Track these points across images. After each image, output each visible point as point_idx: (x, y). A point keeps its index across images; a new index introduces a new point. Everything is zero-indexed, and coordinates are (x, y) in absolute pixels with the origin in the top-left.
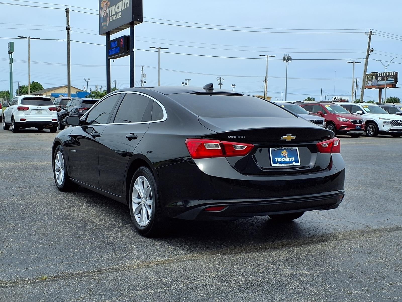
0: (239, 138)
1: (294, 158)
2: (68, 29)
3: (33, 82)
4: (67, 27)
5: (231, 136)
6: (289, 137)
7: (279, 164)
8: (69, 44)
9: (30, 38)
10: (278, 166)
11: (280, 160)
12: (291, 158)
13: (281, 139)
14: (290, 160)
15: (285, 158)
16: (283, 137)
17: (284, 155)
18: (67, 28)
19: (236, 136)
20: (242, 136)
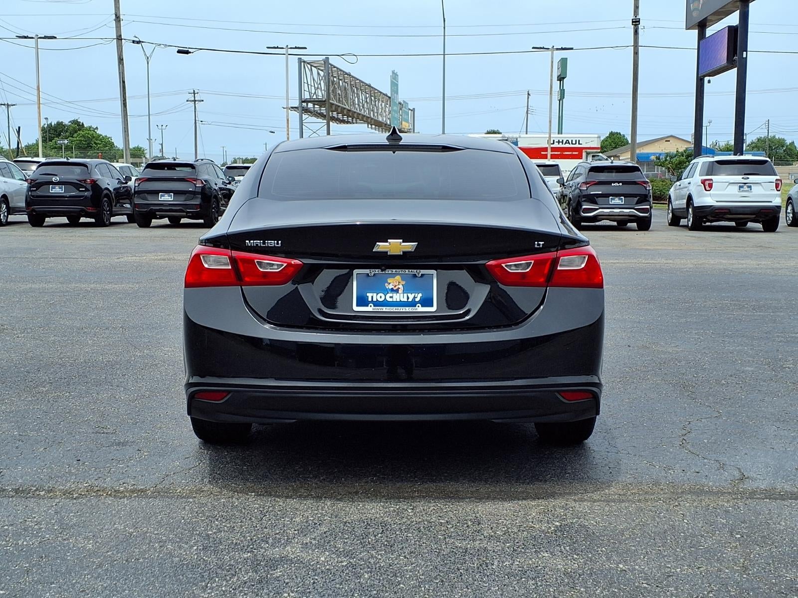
0: (269, 245)
1: (420, 295)
2: (636, 22)
3: (612, 132)
4: (632, 19)
5: (252, 241)
6: (394, 246)
7: (374, 306)
8: (636, 53)
9: (555, 48)
10: (372, 311)
11: (381, 297)
12: (413, 295)
13: (374, 251)
14: (408, 298)
15: (395, 294)
16: (378, 245)
17: (393, 287)
18: (633, 22)
19: (262, 241)
20: (276, 242)
